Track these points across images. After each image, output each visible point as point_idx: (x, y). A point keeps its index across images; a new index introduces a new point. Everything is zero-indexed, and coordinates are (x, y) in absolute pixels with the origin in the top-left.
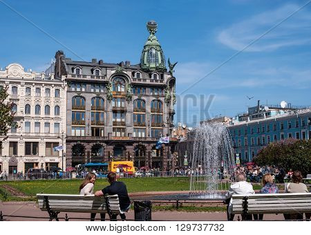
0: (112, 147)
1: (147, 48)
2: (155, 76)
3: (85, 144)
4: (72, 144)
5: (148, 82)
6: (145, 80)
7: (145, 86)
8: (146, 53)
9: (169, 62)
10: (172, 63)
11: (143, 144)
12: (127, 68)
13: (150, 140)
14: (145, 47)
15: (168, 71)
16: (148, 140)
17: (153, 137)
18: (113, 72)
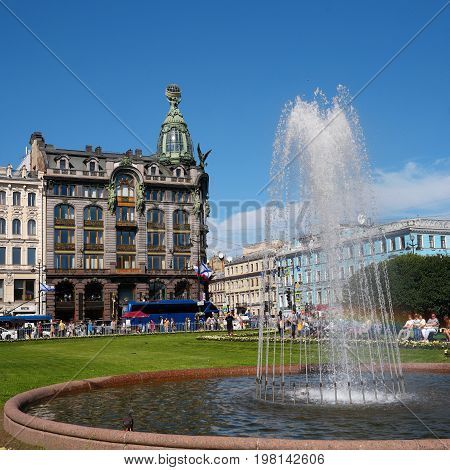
0: (115, 285)
1: (166, 129)
2: (178, 172)
3: (75, 281)
4: (56, 281)
5: (168, 181)
6: (163, 178)
7: (164, 188)
8: (165, 136)
9: (199, 149)
10: (204, 152)
11: (162, 280)
12: (137, 160)
13: (172, 273)
14: (163, 126)
15: (198, 164)
16: (169, 273)
17: (175, 269)
18: (117, 165)
